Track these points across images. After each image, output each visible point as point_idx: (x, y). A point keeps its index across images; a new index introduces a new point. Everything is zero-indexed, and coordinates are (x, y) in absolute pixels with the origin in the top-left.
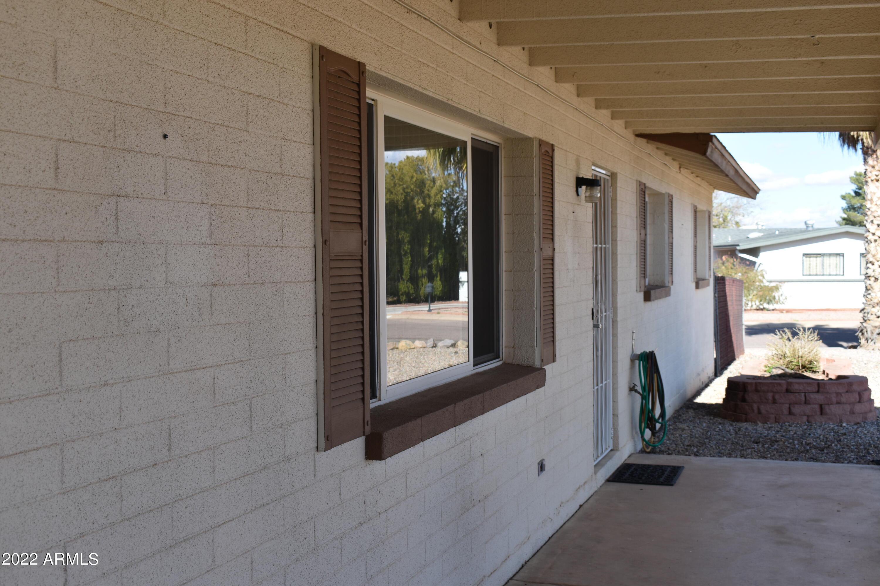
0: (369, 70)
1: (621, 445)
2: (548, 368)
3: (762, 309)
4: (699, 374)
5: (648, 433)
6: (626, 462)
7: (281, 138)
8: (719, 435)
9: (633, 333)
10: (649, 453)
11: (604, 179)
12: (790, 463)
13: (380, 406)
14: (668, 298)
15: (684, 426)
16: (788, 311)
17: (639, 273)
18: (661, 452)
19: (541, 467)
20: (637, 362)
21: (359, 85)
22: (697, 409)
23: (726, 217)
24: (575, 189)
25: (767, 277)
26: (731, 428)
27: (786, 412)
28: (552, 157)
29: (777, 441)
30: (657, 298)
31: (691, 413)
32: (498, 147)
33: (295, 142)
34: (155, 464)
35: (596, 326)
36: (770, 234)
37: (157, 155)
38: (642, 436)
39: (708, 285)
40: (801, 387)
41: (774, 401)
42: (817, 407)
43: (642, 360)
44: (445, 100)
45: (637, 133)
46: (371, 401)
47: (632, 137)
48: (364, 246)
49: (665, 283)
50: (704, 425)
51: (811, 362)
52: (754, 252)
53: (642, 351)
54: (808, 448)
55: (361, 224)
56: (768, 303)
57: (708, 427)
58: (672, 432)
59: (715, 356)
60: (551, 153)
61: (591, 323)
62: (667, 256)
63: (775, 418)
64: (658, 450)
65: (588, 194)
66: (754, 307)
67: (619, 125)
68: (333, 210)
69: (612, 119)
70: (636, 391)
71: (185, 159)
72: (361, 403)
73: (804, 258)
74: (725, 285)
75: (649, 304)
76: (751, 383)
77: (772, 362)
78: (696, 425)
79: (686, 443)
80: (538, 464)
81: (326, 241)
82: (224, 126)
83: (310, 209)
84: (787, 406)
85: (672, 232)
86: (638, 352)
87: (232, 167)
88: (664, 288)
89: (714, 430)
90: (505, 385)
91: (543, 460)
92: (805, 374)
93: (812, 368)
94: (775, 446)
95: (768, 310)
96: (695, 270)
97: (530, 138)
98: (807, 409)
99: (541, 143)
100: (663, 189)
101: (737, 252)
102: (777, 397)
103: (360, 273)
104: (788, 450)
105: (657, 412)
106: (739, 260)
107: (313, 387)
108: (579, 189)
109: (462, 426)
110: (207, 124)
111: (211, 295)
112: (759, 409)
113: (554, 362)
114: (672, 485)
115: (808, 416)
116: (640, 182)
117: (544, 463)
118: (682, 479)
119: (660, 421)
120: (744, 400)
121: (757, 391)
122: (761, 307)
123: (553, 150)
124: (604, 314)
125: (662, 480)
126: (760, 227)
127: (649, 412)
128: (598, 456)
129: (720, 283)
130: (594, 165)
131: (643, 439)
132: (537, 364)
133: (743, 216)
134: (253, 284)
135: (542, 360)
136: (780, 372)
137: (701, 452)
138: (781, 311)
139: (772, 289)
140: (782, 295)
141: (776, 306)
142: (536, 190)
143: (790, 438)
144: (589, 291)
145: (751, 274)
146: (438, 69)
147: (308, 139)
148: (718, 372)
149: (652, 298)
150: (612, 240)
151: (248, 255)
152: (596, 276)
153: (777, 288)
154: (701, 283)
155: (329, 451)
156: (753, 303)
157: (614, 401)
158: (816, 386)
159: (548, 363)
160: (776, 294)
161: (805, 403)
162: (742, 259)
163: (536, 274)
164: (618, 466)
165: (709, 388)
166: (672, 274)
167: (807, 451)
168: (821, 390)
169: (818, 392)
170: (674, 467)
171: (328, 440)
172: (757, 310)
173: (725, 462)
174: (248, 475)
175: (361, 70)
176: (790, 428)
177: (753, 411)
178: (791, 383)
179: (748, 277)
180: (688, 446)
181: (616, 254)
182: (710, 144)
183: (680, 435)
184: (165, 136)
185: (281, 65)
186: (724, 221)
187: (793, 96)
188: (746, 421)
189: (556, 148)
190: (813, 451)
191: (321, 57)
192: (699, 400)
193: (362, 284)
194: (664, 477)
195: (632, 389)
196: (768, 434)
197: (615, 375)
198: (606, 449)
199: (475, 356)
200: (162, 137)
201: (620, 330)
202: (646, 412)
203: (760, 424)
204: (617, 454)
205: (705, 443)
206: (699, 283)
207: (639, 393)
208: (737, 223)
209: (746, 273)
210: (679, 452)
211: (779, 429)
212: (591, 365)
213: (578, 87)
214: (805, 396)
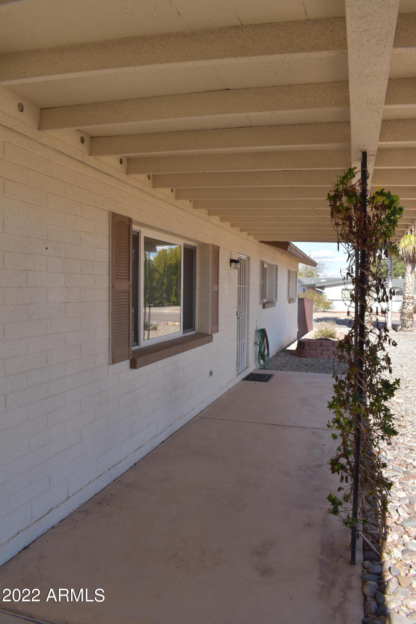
0: (134, 220)
1: (250, 366)
2: (215, 335)
3: (325, 312)
4: (289, 338)
5: (262, 361)
6: (252, 373)
7: (95, 248)
8: (292, 362)
9: (257, 321)
10: (262, 369)
11: (245, 259)
12: (317, 374)
13: (140, 348)
14: (274, 307)
15: (279, 359)
16: (335, 312)
17: (260, 298)
18: (267, 369)
19: (211, 374)
20: (258, 333)
21: (129, 226)
22: (286, 352)
23: (313, 273)
24: (230, 264)
25: (328, 298)
26: (298, 360)
27: (320, 354)
28: (218, 252)
29: (314, 365)
30: (268, 307)
31: (283, 353)
32: (196, 247)
33: (101, 249)
34: (41, 368)
35: (238, 318)
36: (329, 280)
37: (43, 255)
38: (259, 363)
39: (295, 302)
40: (326, 344)
41: (315, 350)
42: (332, 352)
43: (260, 332)
44: (169, 231)
45: (260, 241)
46: (132, 347)
47: (258, 243)
48: (130, 288)
49: (273, 301)
50: (287, 358)
51: (332, 334)
52: (322, 288)
53: (260, 328)
54: (326, 368)
55: (129, 279)
56: (327, 309)
57: (289, 359)
58: (274, 361)
59: (298, 331)
60: (218, 250)
61: (236, 317)
62: (274, 290)
63: (316, 356)
64: (266, 368)
65: (235, 266)
66: (322, 311)
67: (251, 238)
68: (117, 274)
69: (248, 235)
70: (257, 344)
71: (55, 256)
72: (128, 347)
73: (343, 291)
74: (304, 302)
75: (265, 309)
76: (306, 342)
77: (317, 333)
78: (284, 358)
79: (278, 365)
80: (210, 372)
81: (113, 286)
82: (71, 244)
83: (107, 274)
84: (321, 351)
85: (277, 280)
86: (259, 328)
87: (74, 259)
88: (272, 303)
89: (291, 360)
90: (193, 341)
91: (212, 371)
92: (330, 339)
93: (333, 336)
94: (313, 367)
95: (327, 312)
96: (289, 296)
97: (208, 244)
98: (328, 353)
99: (213, 246)
100: (273, 263)
101: (315, 288)
102: (317, 348)
103: (128, 298)
104: (318, 369)
105: (266, 352)
106: (316, 291)
107: (107, 341)
108: (231, 264)
109: (174, 357)
110: (64, 243)
111: (65, 306)
112: (309, 352)
113: (218, 332)
114: (267, 382)
115: (329, 356)
116: (261, 260)
117: (212, 372)
118: (272, 380)
119: (267, 356)
120: (304, 349)
121: (309, 345)
122: (325, 310)
123: (219, 249)
124: (243, 313)
125: (264, 380)
126: (326, 277)
127: (262, 353)
128: (239, 370)
129: (302, 301)
130: (239, 254)
131: (260, 364)
132: (210, 333)
133: (320, 273)
134: (82, 302)
135: (212, 332)
136: (320, 337)
137: (283, 369)
138: (332, 312)
139: (329, 303)
140: (333, 306)
141: (330, 310)
142: (210, 265)
143: (319, 364)
144: (235, 304)
145: (321, 297)
146: (166, 218)
147: (107, 247)
148: (299, 337)
149: (266, 307)
150: (248, 284)
151: (81, 291)
152: (240, 298)
153: (331, 303)
154: (291, 301)
155: (114, 365)
156: (322, 309)
157: (247, 348)
158: (332, 344)
159: (214, 333)
160: (331, 306)
161: (328, 350)
162: (317, 290)
163: (210, 298)
164: (248, 374)
165: (294, 343)
166: (277, 297)
167: (325, 369)
168: (334, 345)
169: (333, 346)
170: (270, 375)
171: (113, 361)
172: (323, 312)
173: (291, 373)
174: (79, 373)
175: (130, 220)
176: (321, 360)
177: (307, 353)
178: (322, 342)
179: (319, 298)
180: (278, 367)
181: (249, 289)
182: (289, 246)
183: (277, 362)
184: (47, 248)
185: (96, 220)
186: (312, 275)
187: (317, 229)
188: (304, 357)
189: (220, 248)
190: (327, 369)
191: (113, 216)
192: (288, 348)
193: (129, 302)
194: (265, 378)
195: (256, 344)
196: (311, 362)
197: (248, 338)
198: (244, 367)
199: (183, 330)
200: (45, 249)
201: (250, 320)
202: (261, 353)
203: (309, 358)
204: (248, 369)
205: (286, 365)
206: (290, 301)
207: (258, 345)
208: (317, 276)
209: (318, 296)
210: (274, 369)
211: (316, 360)
212: (236, 334)
213: (232, 224)
214: (328, 348)
